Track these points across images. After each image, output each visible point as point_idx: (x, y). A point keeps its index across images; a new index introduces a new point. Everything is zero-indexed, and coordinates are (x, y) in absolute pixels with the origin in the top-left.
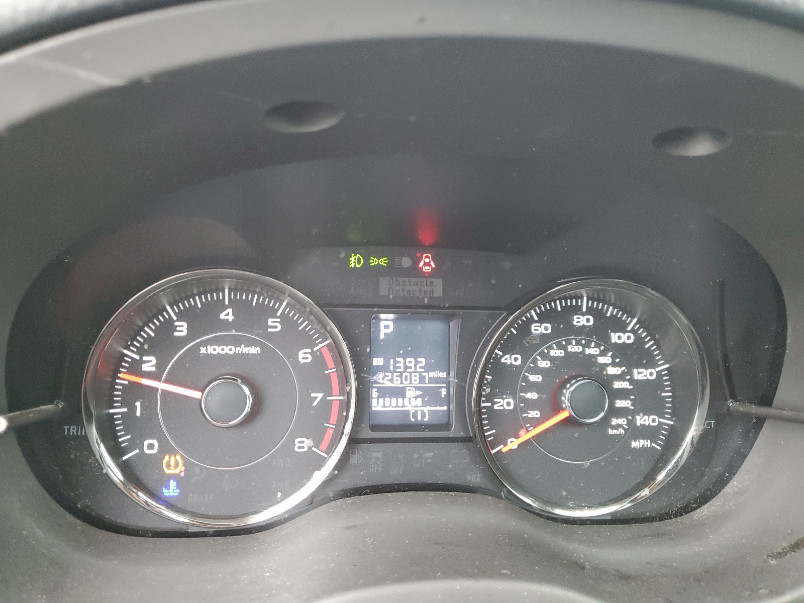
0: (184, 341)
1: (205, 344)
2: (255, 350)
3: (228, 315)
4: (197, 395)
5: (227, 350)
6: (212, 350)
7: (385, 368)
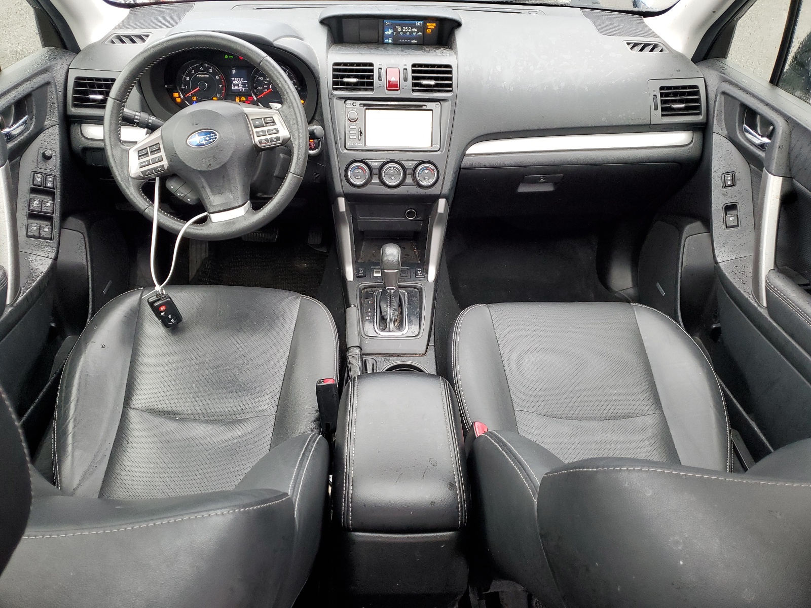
0: (194, 74)
1: (198, 74)
2: (207, 76)
3: (202, 69)
4: (198, 89)
5: (203, 76)
6: (199, 76)
7: (234, 80)
